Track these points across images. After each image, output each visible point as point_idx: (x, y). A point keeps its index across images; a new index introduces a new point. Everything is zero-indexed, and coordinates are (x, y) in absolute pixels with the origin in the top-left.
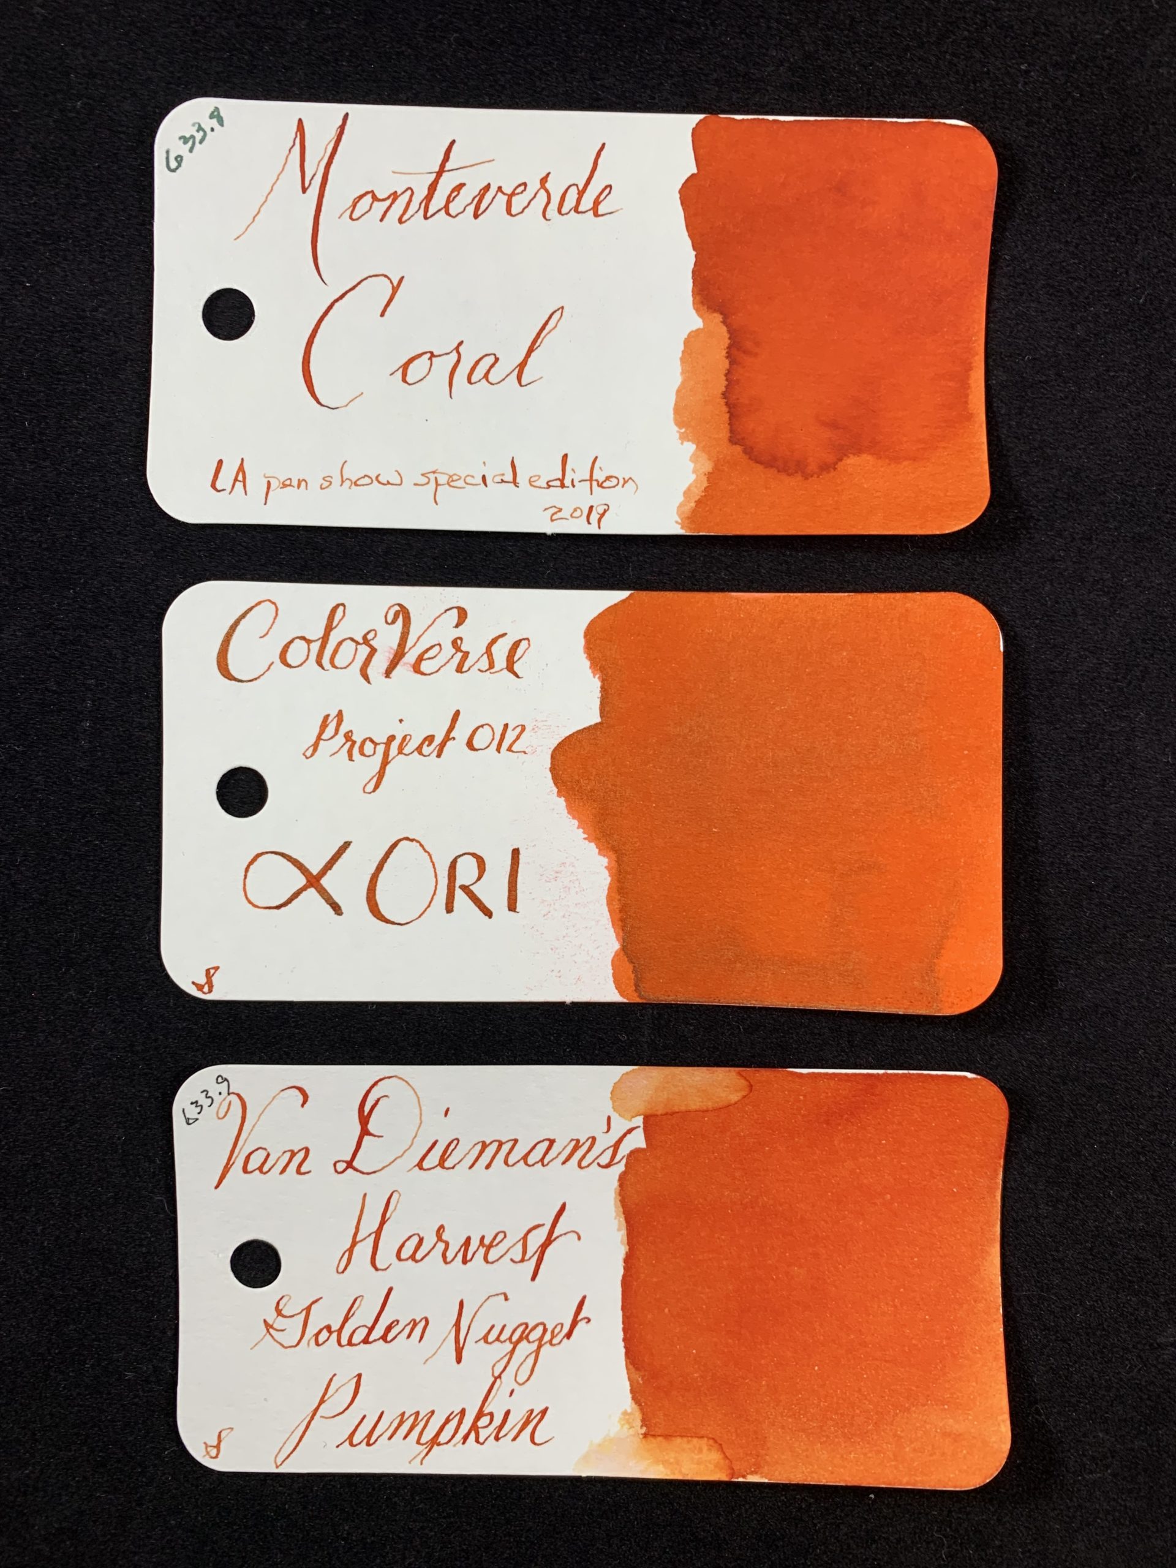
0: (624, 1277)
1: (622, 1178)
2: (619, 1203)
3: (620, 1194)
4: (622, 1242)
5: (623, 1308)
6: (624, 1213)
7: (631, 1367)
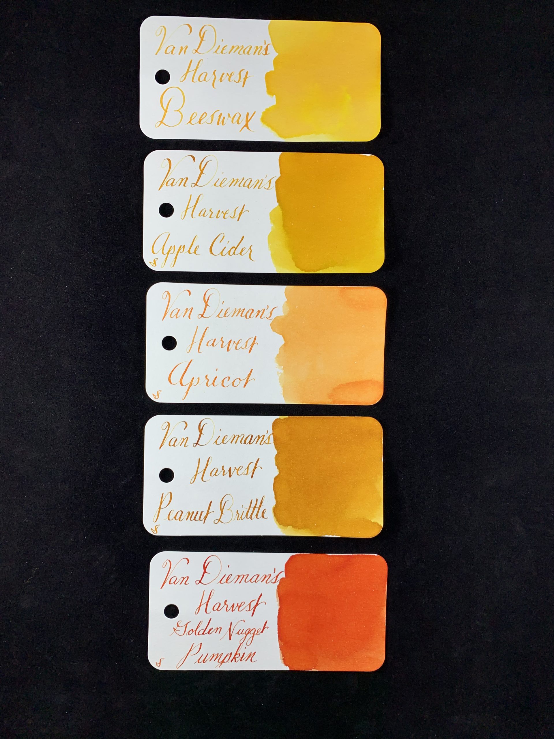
0: (278, 615)
1: (278, 586)
2: (277, 594)
3: (278, 591)
4: (278, 605)
5: (278, 624)
6: (279, 596)
7: (280, 641)
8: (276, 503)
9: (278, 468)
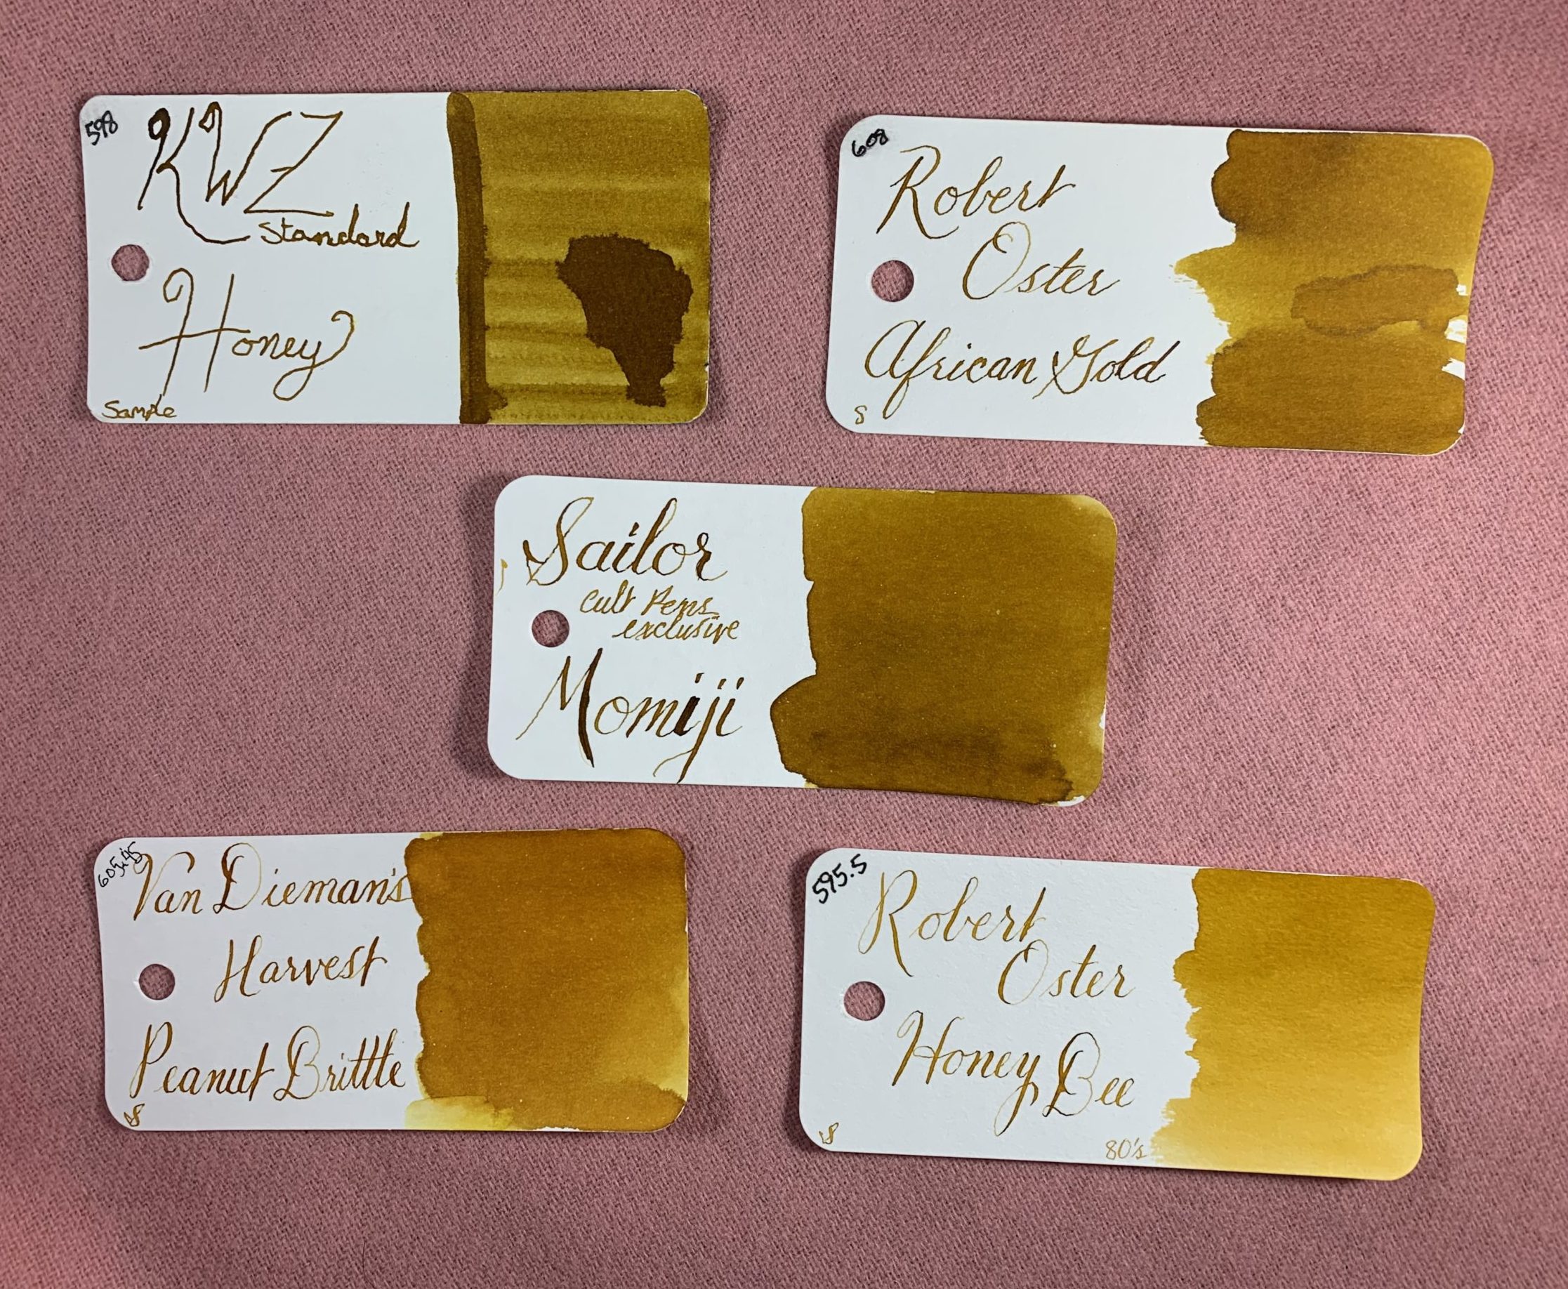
8: (425, 1046)
9: (426, 959)
